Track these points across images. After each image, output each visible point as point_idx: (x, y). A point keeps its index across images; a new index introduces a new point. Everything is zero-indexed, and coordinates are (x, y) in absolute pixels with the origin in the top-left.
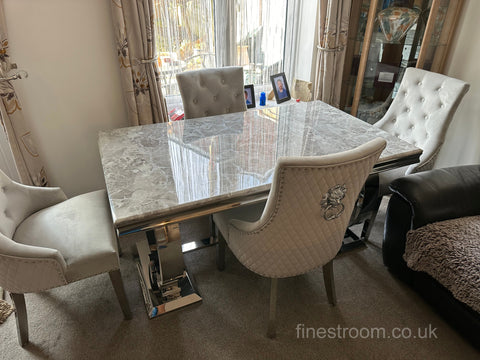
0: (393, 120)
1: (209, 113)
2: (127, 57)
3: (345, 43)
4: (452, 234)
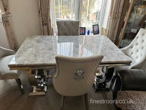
0: (132, 47)
1: (66, 35)
2: (41, 14)
3: (120, 16)
4: (133, 97)
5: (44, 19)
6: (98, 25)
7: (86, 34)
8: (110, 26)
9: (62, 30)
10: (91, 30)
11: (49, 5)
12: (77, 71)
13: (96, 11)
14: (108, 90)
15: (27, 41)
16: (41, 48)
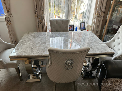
0: (114, 41)
1: (57, 31)
2: (36, 14)
3: (103, 15)
4: (117, 84)
5: (39, 19)
6: (84, 23)
7: (75, 30)
8: (94, 23)
9: (54, 27)
10: (79, 27)
11: (43, 7)
12: (67, 62)
13: (82, 11)
14: (94, 77)
15: (25, 36)
16: (36, 42)
